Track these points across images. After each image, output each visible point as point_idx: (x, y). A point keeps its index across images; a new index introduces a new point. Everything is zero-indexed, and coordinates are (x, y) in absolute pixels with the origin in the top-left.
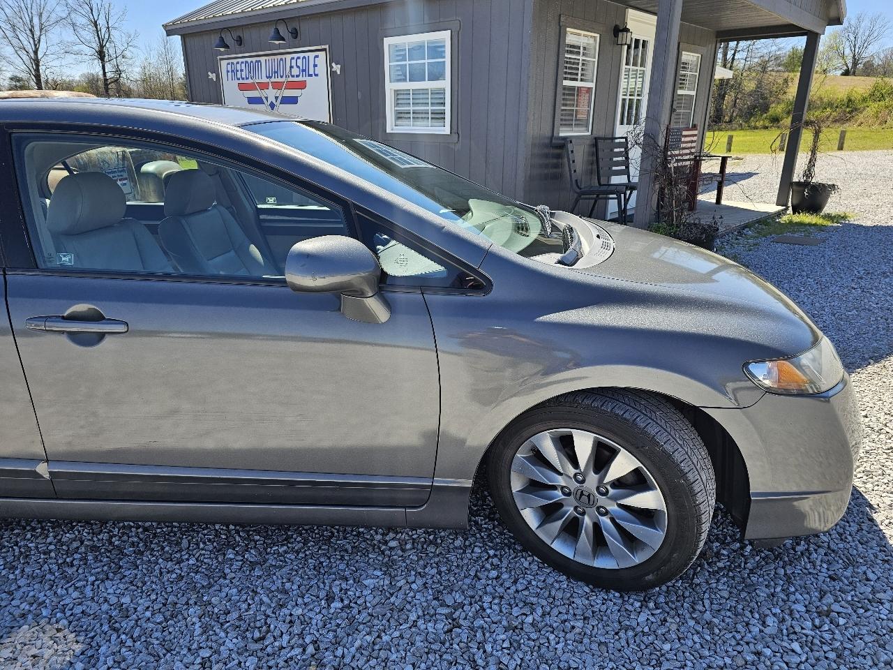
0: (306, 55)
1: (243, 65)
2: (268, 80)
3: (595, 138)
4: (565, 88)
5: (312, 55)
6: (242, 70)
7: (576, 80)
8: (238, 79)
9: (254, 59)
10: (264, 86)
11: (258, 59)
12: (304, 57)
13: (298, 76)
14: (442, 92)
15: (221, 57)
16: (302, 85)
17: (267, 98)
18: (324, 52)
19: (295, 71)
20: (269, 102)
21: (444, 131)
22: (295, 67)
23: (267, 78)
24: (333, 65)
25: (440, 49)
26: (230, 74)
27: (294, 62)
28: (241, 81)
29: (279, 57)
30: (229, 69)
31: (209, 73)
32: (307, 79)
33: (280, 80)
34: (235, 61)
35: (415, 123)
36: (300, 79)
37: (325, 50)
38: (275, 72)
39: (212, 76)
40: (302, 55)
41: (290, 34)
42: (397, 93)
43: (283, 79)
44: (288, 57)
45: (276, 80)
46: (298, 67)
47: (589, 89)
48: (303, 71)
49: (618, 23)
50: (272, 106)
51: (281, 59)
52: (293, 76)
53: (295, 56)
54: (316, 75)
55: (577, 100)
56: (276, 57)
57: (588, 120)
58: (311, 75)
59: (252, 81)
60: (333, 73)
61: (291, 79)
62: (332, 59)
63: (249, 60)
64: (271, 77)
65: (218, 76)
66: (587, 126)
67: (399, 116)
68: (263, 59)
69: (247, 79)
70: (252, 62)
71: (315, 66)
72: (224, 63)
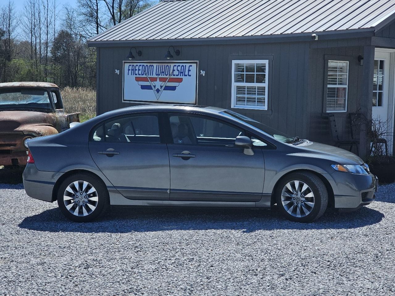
0: (184, 65)
1: (141, 68)
2: (157, 76)
3: (350, 114)
4: (329, 88)
5: (188, 65)
6: (139, 70)
7: (336, 84)
8: (136, 74)
9: (149, 64)
10: (154, 80)
11: (151, 64)
12: (183, 66)
13: (177, 75)
14: (264, 88)
15: (125, 61)
16: (180, 80)
17: (155, 86)
18: (195, 64)
19: (176, 73)
20: (156, 88)
21: (264, 108)
22: (176, 70)
23: (157, 75)
24: (201, 71)
25: (263, 68)
26: (130, 72)
27: (175, 68)
28: (138, 76)
29: (166, 64)
30: (130, 68)
31: (116, 70)
32: (183, 77)
33: (165, 76)
34: (135, 64)
35: (248, 104)
36: (179, 77)
37: (196, 63)
38: (162, 72)
39: (117, 72)
40: (181, 65)
41: (175, 53)
42: (238, 88)
43: (168, 76)
44: (172, 65)
45: (163, 77)
46: (178, 70)
47: (345, 89)
48: (181, 73)
49: (360, 54)
50: (158, 91)
51: (168, 66)
52: (174, 75)
53: (177, 64)
54: (190, 76)
55: (337, 94)
56: (164, 64)
57: (345, 104)
58: (185, 75)
59: (145, 76)
60: (201, 76)
61: (172, 77)
62: (200, 68)
63: (145, 64)
64: (159, 75)
65: (121, 72)
66: (344, 107)
67: (239, 100)
68: (155, 65)
69: (142, 75)
70: (147, 66)
71: (189, 70)
72: (127, 66)
